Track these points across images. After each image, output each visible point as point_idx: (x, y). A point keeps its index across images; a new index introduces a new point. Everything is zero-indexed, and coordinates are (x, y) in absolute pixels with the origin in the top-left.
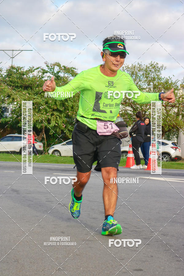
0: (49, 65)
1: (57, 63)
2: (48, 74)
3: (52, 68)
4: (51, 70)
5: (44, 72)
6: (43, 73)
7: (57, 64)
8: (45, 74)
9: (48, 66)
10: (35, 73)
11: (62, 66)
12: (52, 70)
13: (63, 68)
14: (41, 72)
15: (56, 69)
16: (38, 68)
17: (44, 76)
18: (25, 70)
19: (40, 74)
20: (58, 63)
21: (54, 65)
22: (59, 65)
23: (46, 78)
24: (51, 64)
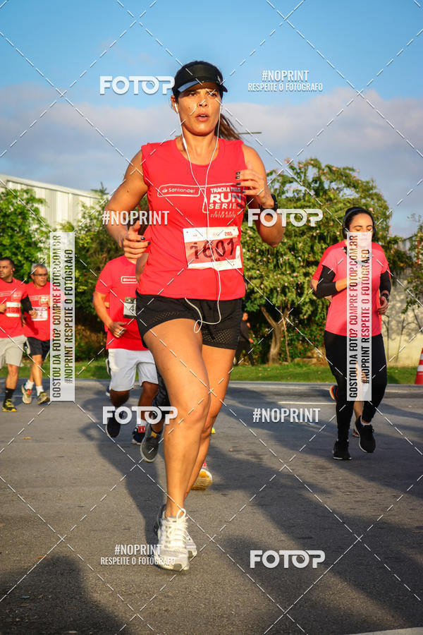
0: (296, 166)
1: (312, 160)
2: (295, 186)
3: (302, 172)
4: (301, 177)
5: (285, 181)
6: (283, 184)
7: (312, 162)
8: (288, 185)
9: (292, 168)
11: (323, 166)
12: (303, 175)
13: (326, 170)
14: (278, 181)
15: (312, 173)
16: (271, 173)
17: (285, 189)
19: (277, 185)
20: (316, 160)
21: (307, 165)
22: (316, 164)
23: (290, 194)
24: (299, 163)
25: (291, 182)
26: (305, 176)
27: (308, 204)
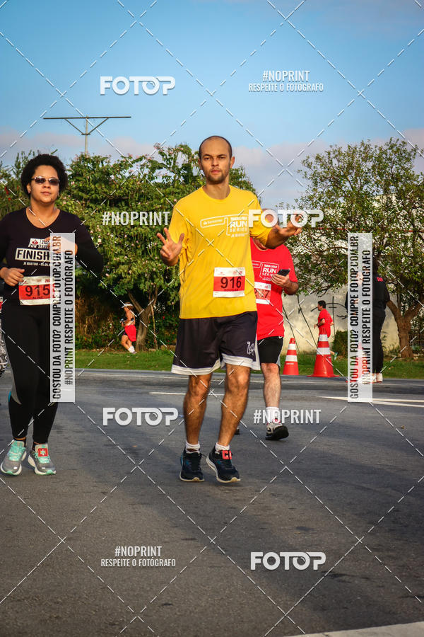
0: (166, 152)
1: (182, 146)
2: (164, 171)
3: (172, 158)
4: (170, 163)
5: (155, 166)
6: (153, 170)
7: (182, 149)
8: (157, 171)
9: (162, 153)
10: (135, 169)
11: (193, 152)
12: (172, 162)
14: (147, 167)
15: (182, 159)
16: (140, 159)
17: (154, 175)
18: (112, 164)
19: (146, 171)
20: (186, 146)
21: (177, 150)
22: (185, 150)
23: (159, 180)
24: (169, 149)
25: (160, 168)
26: (175, 162)
27: (178, 191)
